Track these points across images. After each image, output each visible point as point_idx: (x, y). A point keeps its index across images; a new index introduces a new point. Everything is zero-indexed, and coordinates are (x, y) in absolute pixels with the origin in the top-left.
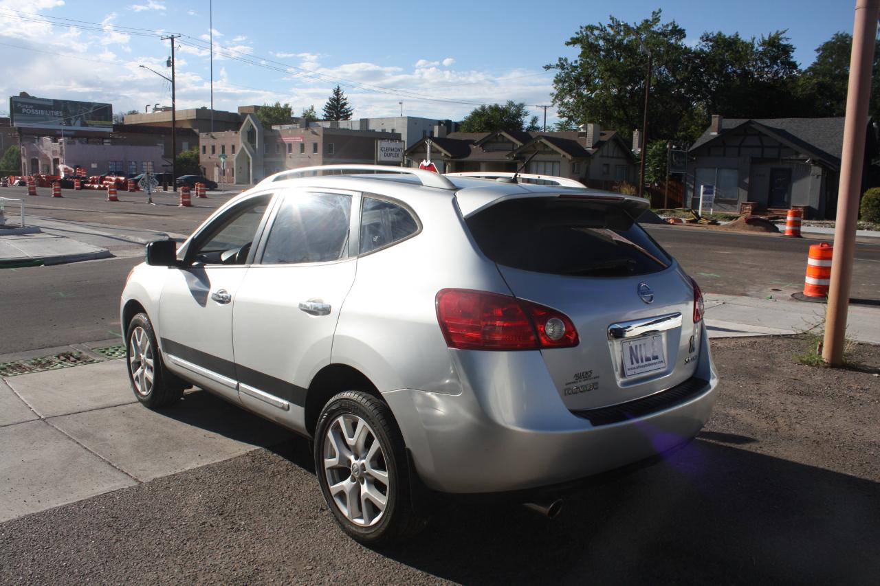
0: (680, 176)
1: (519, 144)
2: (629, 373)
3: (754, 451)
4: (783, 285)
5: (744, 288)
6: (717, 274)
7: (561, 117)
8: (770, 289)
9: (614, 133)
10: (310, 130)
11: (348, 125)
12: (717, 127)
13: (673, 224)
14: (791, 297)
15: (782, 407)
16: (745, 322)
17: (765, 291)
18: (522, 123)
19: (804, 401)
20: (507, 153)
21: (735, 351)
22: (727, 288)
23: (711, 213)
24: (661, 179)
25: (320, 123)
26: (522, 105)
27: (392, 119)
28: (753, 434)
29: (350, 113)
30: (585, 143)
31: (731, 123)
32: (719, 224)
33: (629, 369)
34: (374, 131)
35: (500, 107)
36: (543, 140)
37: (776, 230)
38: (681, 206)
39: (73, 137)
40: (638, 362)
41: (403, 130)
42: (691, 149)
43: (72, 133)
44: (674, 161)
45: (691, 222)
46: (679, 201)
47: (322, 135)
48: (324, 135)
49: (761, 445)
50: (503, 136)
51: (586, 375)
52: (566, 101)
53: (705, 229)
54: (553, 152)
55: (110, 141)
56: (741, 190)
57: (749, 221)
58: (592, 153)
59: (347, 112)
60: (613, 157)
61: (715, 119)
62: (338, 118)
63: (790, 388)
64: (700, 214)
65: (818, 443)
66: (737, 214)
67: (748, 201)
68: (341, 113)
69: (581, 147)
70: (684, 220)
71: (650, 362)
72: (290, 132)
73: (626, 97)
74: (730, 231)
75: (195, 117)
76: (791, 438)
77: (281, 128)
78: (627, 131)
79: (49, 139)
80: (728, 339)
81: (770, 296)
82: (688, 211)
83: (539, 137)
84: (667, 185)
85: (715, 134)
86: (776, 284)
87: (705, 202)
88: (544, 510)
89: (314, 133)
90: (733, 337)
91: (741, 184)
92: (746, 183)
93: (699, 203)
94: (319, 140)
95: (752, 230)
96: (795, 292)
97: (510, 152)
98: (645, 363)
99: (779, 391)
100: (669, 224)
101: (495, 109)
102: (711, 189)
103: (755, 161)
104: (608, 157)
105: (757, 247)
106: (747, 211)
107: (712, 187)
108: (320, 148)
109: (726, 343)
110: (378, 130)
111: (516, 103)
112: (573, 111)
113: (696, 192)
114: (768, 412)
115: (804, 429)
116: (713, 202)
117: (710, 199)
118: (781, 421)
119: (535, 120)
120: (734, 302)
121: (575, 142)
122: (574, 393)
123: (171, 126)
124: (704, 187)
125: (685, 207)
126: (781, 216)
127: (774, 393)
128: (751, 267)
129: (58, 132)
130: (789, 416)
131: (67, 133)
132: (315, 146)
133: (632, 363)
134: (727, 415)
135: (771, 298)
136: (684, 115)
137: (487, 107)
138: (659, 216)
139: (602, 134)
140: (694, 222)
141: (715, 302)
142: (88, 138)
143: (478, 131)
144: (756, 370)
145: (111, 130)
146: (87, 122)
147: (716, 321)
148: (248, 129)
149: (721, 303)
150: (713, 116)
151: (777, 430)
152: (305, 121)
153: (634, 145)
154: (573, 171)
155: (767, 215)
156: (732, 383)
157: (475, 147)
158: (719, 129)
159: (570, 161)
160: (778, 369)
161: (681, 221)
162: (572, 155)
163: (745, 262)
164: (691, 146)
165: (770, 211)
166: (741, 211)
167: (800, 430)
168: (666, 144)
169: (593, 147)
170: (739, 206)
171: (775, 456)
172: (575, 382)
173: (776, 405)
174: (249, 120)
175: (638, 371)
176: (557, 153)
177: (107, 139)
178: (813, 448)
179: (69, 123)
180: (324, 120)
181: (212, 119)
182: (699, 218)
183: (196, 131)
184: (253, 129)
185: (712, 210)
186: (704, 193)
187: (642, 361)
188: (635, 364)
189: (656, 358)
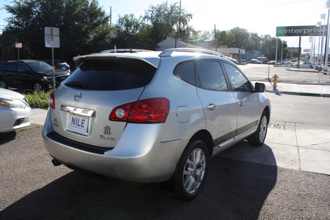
33: (69, 126)
51: (56, 120)
71: (79, 127)
122: (54, 125)
175: (72, 128)
187: (76, 125)
188: (73, 125)
189: (83, 127)
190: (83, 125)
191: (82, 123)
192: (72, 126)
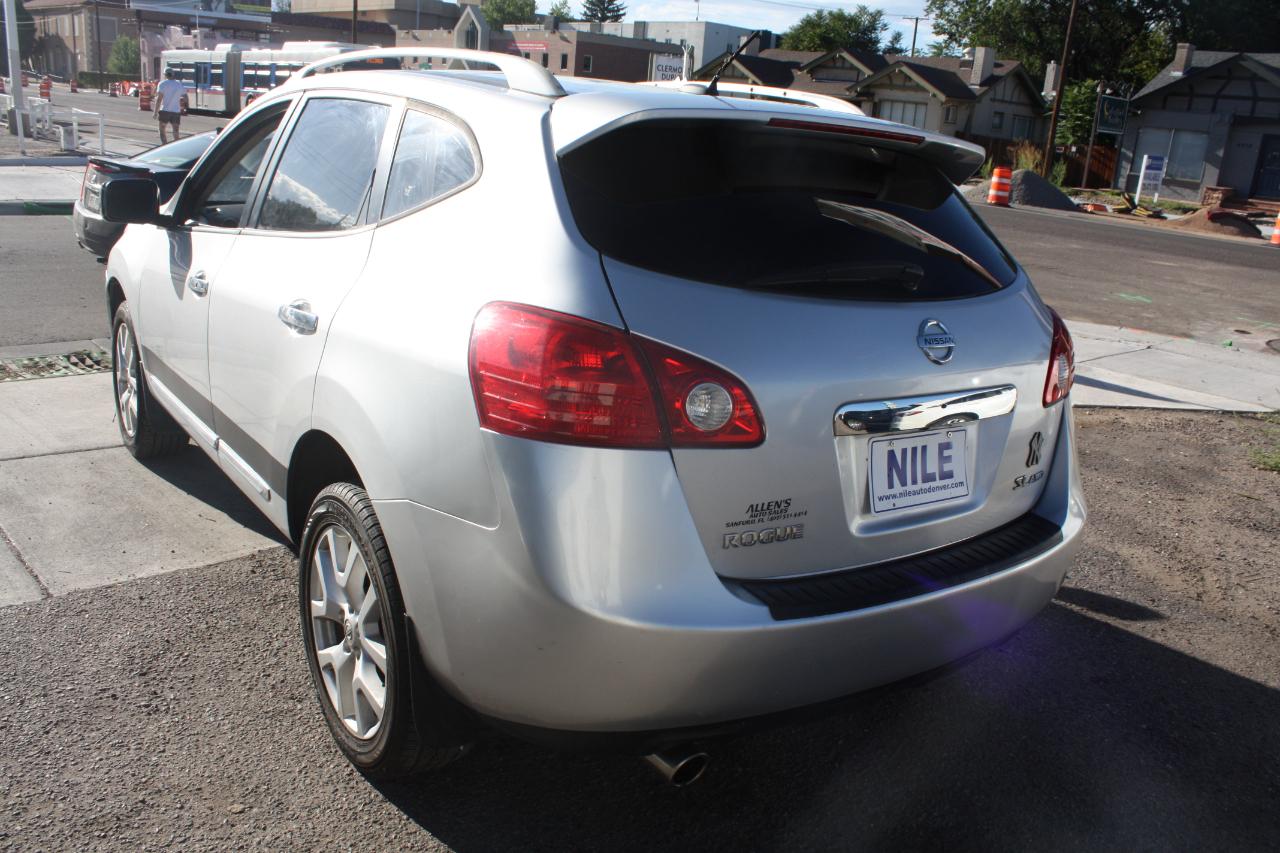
0: (1113, 138)
1: (867, 72)
2: (880, 505)
3: (1148, 636)
4: (1253, 325)
5: (1189, 324)
6: (1148, 298)
7: (938, 33)
8: (1232, 329)
9: (1015, 64)
10: (557, 34)
11: (616, 30)
12: (1183, 63)
13: (1091, 213)
14: (1265, 346)
15: (1218, 550)
16: (1180, 384)
17: (1222, 332)
18: (877, 41)
19: (1259, 541)
20: (849, 85)
21: (1152, 433)
22: (1159, 321)
23: (1155, 200)
24: (1081, 142)
25: (574, 24)
26: (879, 13)
27: (682, 24)
28: (1153, 601)
29: (621, 12)
30: (970, 77)
31: (1207, 59)
32: (1165, 218)
33: (881, 499)
34: (654, 41)
35: (846, 14)
36: (905, 69)
37: (1258, 234)
38: (1108, 186)
39: (214, 28)
40: (904, 483)
41: (696, 41)
42: (1136, 96)
43: (212, 22)
44: (1106, 113)
45: (1121, 211)
46: (1106, 177)
47: (575, 43)
48: (578, 42)
49: (1166, 625)
50: (844, 59)
51: (777, 509)
52: (947, 9)
53: (1141, 224)
54: (918, 88)
55: (268, 36)
56: (1209, 166)
57: (1214, 217)
58: (978, 94)
59: (618, 10)
60: (1011, 102)
61: (1182, 51)
62: (604, 19)
63: (1239, 514)
64: (1136, 201)
65: (1272, 632)
66: (1196, 204)
67: (1219, 184)
68: (610, 12)
69: (962, 83)
70: (1110, 208)
71: (932, 484)
72: (528, 35)
73: (1043, 8)
74: (1181, 230)
75: (393, 7)
76: (1223, 615)
77: (517, 28)
78: (1038, 63)
79: (179, 29)
80: (1143, 411)
81: (1228, 342)
82: (1119, 194)
83: (898, 63)
84: (1089, 149)
85: (1178, 74)
86: (1242, 323)
87: (1148, 182)
88: (668, 769)
89: (564, 39)
90: (1154, 409)
91: (1210, 158)
92: (1219, 157)
93: (1137, 182)
94: (571, 50)
95: (1217, 231)
96: (1274, 337)
97: (853, 83)
98: (920, 485)
99: (1218, 517)
100: (1086, 211)
101: (839, 17)
102: (1159, 163)
103: (1238, 122)
104: (1003, 101)
105: (1219, 259)
106: (1214, 201)
107: (1162, 159)
108: (571, 63)
109: (1140, 418)
110: (661, 39)
111: (872, 9)
112: (957, 26)
113: (1134, 164)
114: (1189, 558)
115: (1251, 601)
116: (1160, 182)
117: (1155, 178)
118: (1210, 578)
119: (897, 37)
120: (1167, 347)
121: (954, 74)
122: (745, 545)
123: (351, 17)
124: (1149, 157)
125: (1116, 187)
126: (1268, 213)
127: (1208, 522)
128: (1205, 291)
129: (192, 20)
130: (1227, 570)
131: (206, 21)
132: (564, 58)
133: (891, 486)
134: (1114, 557)
135: (1231, 345)
136: (1133, 42)
137: (825, 13)
138: (1072, 199)
139: (997, 65)
140: (1126, 211)
141: (1134, 345)
142: (236, 30)
143: (809, 49)
144: (1181, 472)
145: (268, 20)
146: (235, 6)
147: (1130, 377)
148: (467, 27)
149: (1144, 346)
150: (1179, 44)
151: (1199, 596)
152: (552, 20)
153: (1046, 84)
154: (947, 118)
155: (1246, 209)
156: (1135, 493)
157: (799, 73)
158: (1186, 67)
159: (942, 104)
160: (1222, 474)
161: (1104, 209)
162: (947, 96)
163: (1196, 283)
164: (1137, 90)
165: (1251, 204)
166: (1204, 201)
167: (1246, 603)
168: (1097, 86)
169: (981, 85)
170: (1202, 190)
171: (1188, 652)
172: (747, 522)
173: (1207, 546)
174: (468, 13)
175: (900, 502)
176: (924, 90)
177: (265, 32)
178: (1262, 642)
179: (208, 6)
180: (582, 21)
181: (418, 10)
182: (1135, 207)
183: (395, 27)
184: (474, 27)
185: (1157, 195)
186: (1148, 168)
187: (914, 482)
188: (898, 488)
189: (949, 475)
190: (947, 467)
191: (943, 459)
192: (894, 496)
